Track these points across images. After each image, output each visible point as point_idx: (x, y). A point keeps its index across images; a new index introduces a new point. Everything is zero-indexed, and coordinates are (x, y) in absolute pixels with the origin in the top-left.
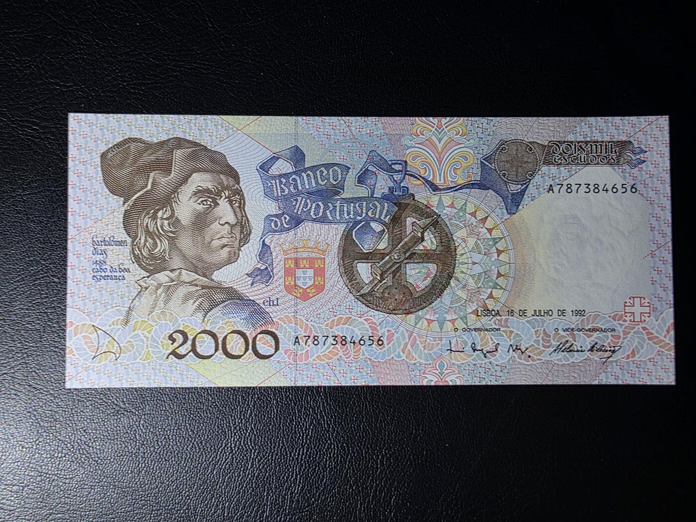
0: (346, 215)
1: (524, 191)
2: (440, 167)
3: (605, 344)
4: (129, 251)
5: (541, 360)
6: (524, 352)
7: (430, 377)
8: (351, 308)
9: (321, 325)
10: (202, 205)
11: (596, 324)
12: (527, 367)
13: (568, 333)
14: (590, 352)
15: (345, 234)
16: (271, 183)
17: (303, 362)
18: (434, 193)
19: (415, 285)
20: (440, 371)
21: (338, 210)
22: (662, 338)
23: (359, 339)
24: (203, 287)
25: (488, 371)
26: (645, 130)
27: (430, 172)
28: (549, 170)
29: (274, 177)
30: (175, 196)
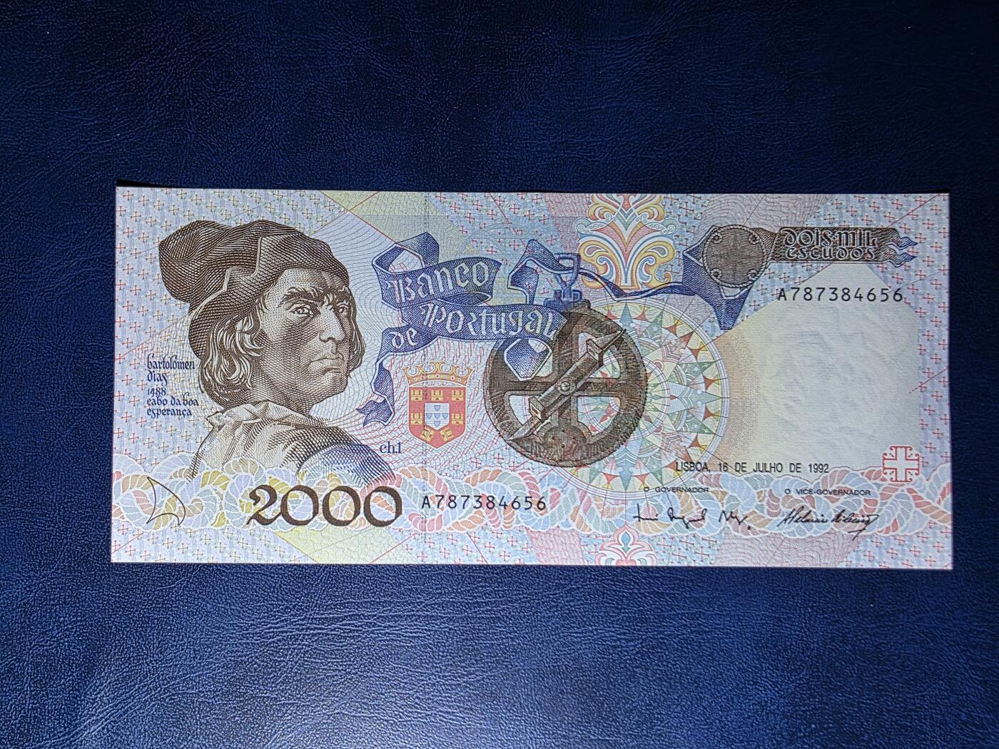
0: (494, 329)
1: (744, 297)
2: (626, 263)
3: (855, 512)
4: (196, 376)
5: (765, 532)
6: (742, 521)
7: (610, 555)
8: (501, 456)
9: (460, 481)
10: (296, 314)
11: (844, 483)
12: (745, 542)
13: (804, 496)
14: (834, 522)
15: (494, 355)
16: (392, 284)
17: (435, 531)
18: (617, 299)
19: (589, 427)
20: (623, 546)
21: (484, 322)
22: (935, 504)
23: (512, 500)
24: (297, 427)
25: (690, 548)
26: (915, 213)
27: (612, 271)
28: (781, 268)
29: (396, 277)
30: (259, 301)
